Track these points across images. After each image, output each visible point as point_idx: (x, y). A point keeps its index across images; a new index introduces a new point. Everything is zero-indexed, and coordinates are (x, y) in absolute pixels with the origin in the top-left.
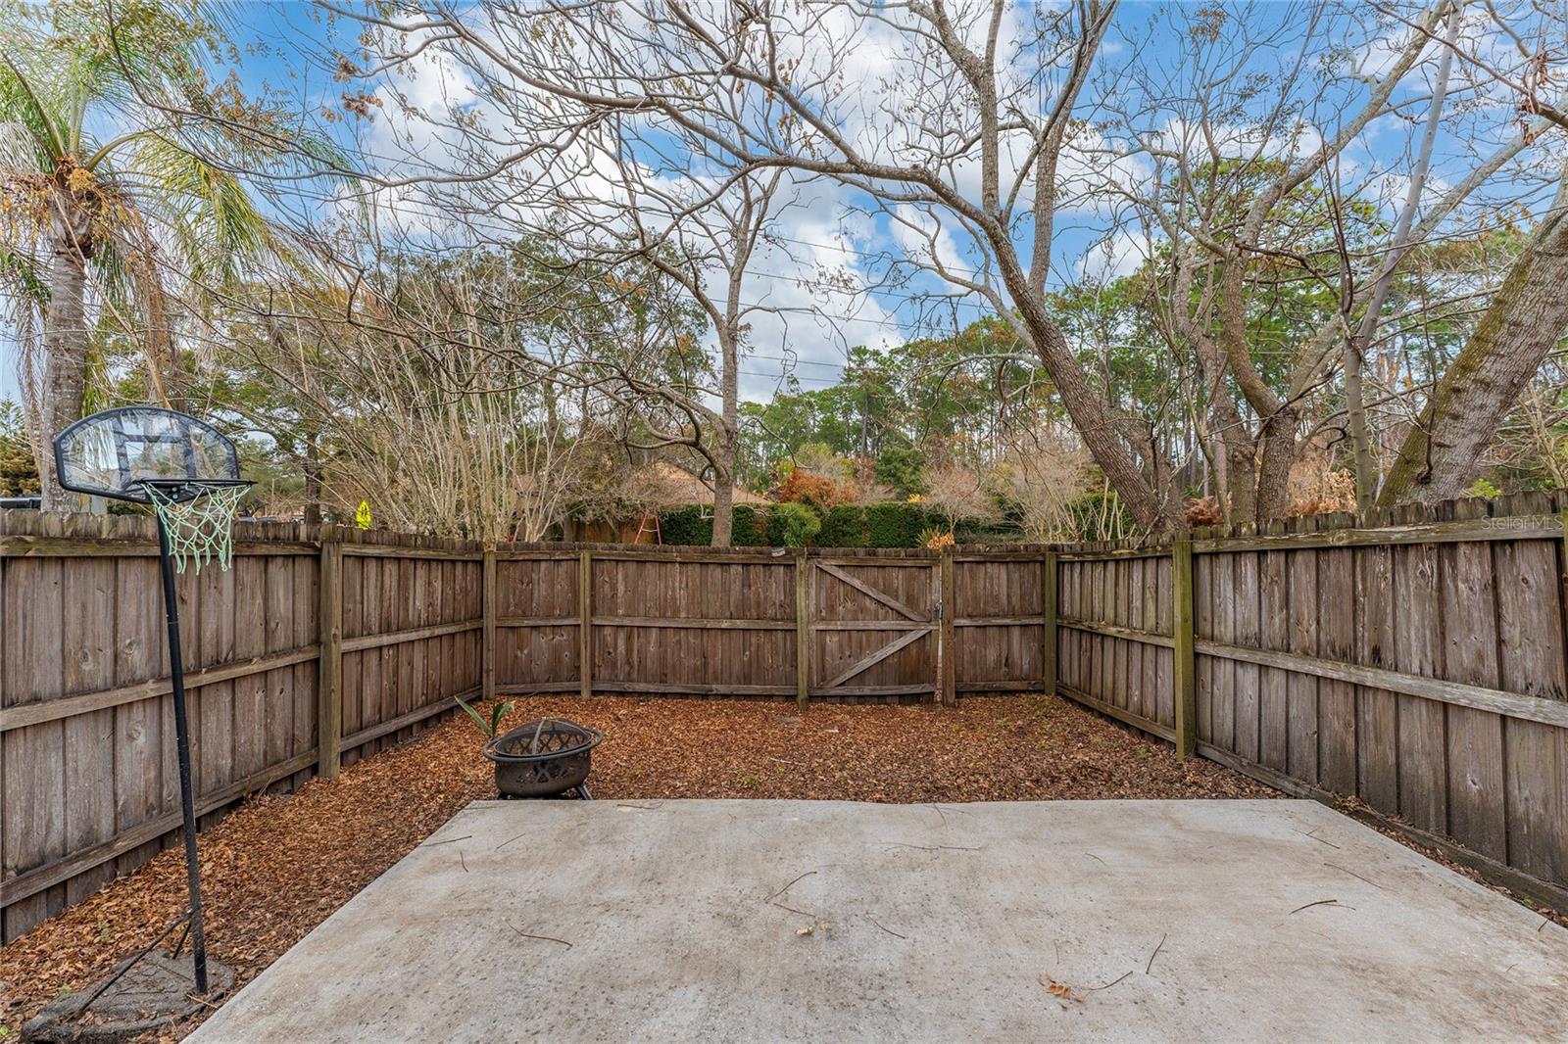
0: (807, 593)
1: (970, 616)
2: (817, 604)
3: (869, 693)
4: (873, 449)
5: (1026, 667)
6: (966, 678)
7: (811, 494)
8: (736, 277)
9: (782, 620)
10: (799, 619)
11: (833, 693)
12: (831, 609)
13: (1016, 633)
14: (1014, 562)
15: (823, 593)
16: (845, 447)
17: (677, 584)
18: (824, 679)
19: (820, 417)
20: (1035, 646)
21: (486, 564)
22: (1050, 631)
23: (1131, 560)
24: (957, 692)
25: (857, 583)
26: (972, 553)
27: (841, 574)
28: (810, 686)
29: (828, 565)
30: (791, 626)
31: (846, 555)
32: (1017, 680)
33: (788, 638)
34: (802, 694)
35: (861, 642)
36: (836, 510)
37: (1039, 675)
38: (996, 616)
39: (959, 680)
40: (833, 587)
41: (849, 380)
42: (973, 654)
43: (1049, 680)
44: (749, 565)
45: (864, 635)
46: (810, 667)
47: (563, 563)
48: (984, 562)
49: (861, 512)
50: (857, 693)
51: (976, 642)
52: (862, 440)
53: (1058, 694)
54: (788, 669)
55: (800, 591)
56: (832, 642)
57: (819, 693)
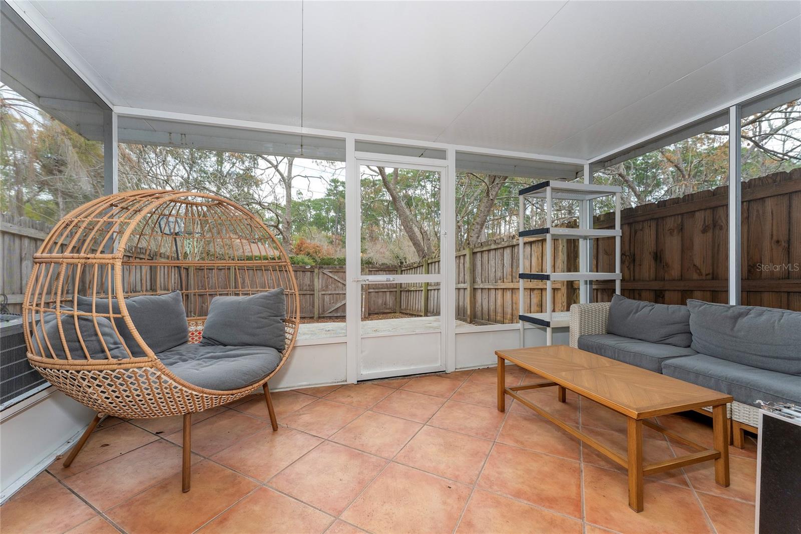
0: (319, 281)
1: (374, 289)
2: (322, 285)
3: (339, 315)
4: (341, 231)
5: (391, 305)
6: (372, 309)
7: (311, 251)
8: (290, 163)
9: (309, 290)
10: (315, 290)
11: (327, 315)
12: (327, 287)
13: (388, 293)
14: (388, 271)
15: (324, 281)
16: (327, 229)
17: (269, 278)
18: (324, 311)
19: (313, 213)
20: (394, 298)
21: (190, 270)
22: (398, 293)
23: (417, 267)
24: (369, 314)
25: (336, 278)
26: (374, 268)
27: (330, 275)
28: (319, 314)
29: (326, 271)
30: (312, 293)
31: (332, 268)
32: (388, 309)
33: (311, 297)
34: (316, 315)
35: (337, 298)
36: (323, 259)
37: (395, 307)
38: (382, 288)
39: (369, 309)
40: (327, 279)
41: (329, 195)
42: (374, 301)
43: (397, 309)
44: (297, 271)
45: (338, 296)
46: (319, 307)
47: (223, 270)
48: (378, 271)
49: (335, 260)
50: (335, 315)
51: (375, 297)
52: (335, 226)
53: (400, 313)
54: (311, 308)
55: (316, 280)
56: (327, 298)
57: (322, 316)
